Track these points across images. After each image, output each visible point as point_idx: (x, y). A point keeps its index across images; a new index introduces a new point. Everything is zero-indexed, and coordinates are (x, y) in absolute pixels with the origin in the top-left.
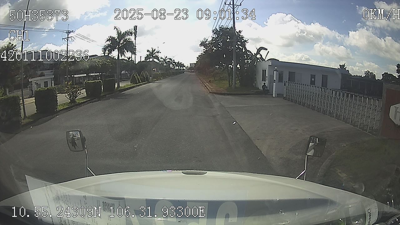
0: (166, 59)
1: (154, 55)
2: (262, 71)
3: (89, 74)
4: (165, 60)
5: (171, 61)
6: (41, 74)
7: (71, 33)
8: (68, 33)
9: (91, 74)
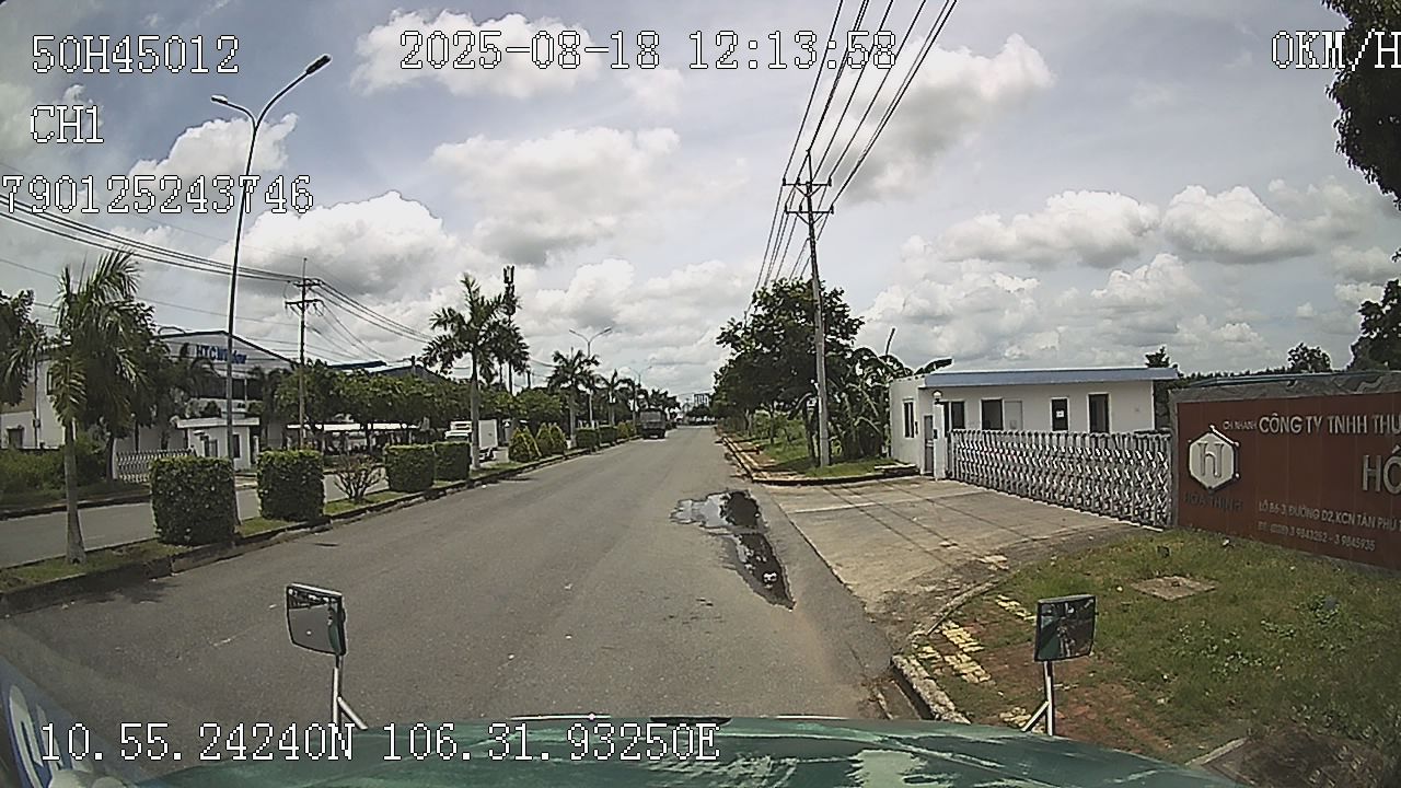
0: (615, 381)
1: (578, 371)
2: (903, 406)
3: (369, 426)
4: (612, 385)
5: (632, 389)
6: (206, 408)
7: (313, 287)
8: (304, 286)
9: (376, 426)
